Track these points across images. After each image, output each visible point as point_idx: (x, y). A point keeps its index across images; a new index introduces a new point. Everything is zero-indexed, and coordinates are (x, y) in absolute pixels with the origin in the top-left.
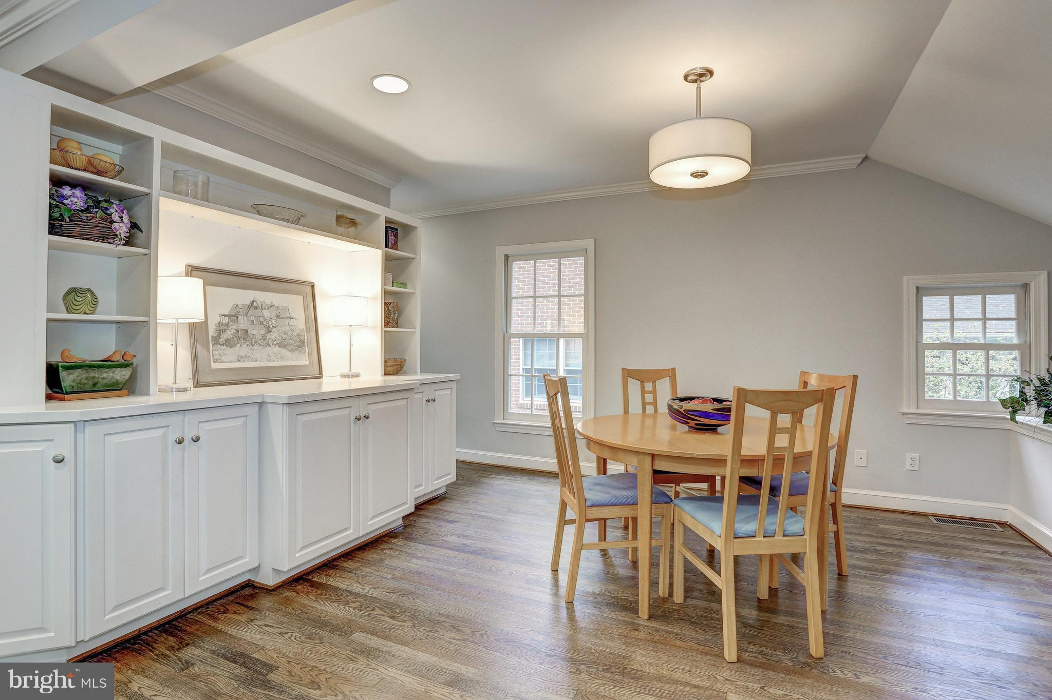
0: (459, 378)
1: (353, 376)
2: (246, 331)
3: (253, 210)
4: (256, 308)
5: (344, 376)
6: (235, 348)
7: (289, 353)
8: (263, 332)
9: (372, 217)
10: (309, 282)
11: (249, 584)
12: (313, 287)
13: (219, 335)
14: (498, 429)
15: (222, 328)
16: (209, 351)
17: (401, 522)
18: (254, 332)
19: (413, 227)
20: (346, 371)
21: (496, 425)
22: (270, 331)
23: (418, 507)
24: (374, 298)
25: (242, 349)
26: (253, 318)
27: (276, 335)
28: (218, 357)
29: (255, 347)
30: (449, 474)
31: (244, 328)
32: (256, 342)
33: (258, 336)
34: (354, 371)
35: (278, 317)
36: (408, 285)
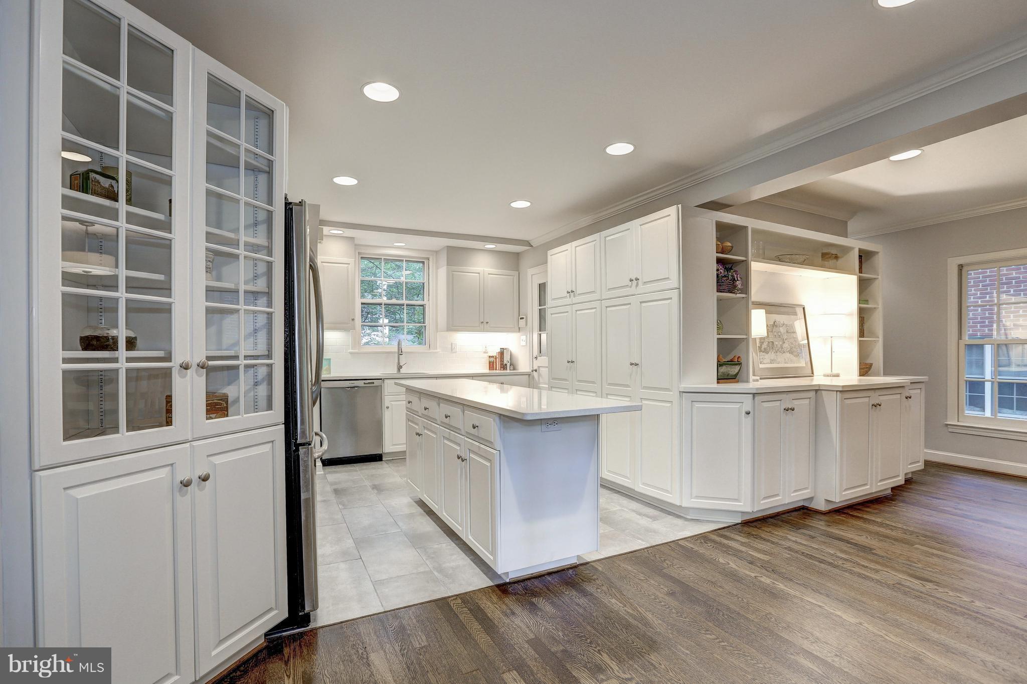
0: (927, 380)
1: (834, 376)
2: (773, 342)
3: (777, 259)
4: (776, 326)
5: (828, 376)
6: (769, 354)
7: (794, 358)
8: (781, 343)
9: (846, 250)
10: (802, 305)
11: (803, 508)
12: (804, 308)
13: (761, 345)
14: (950, 430)
15: (763, 341)
16: (757, 356)
17: (889, 491)
18: (777, 343)
19: (874, 252)
20: (829, 372)
21: (949, 426)
22: (784, 343)
23: (908, 481)
24: (851, 315)
25: (771, 355)
26: (775, 334)
27: (787, 345)
28: (762, 360)
29: (778, 353)
30: (918, 462)
31: (772, 340)
32: (778, 350)
33: (779, 346)
34: (835, 372)
35: (787, 332)
36: (870, 302)
